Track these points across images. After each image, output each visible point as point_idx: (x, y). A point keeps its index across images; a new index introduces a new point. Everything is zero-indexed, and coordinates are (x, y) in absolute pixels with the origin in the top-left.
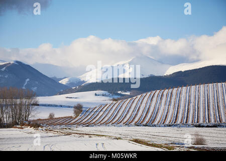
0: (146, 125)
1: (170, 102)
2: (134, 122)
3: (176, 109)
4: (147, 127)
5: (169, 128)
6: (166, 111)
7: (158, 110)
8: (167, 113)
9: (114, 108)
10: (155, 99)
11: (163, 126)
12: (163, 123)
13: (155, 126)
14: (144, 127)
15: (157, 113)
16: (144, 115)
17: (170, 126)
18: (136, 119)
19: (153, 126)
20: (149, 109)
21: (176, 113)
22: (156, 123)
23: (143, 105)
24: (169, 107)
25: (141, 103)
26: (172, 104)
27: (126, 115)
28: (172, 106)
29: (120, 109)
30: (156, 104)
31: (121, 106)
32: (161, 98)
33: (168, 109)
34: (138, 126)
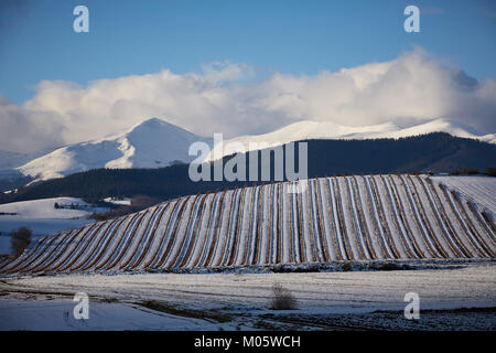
0: (168, 271)
1: (219, 219)
2: (143, 265)
3: (232, 236)
4: (171, 275)
5: (218, 275)
6: (211, 240)
7: (194, 237)
8: (214, 243)
9: (100, 235)
10: (186, 214)
11: (204, 273)
12: (206, 265)
13: (188, 271)
14: (164, 275)
15: (192, 243)
16: (165, 249)
17: (219, 271)
18: (148, 258)
19: (183, 272)
20: (174, 235)
21: (231, 243)
22: (189, 265)
23: (162, 227)
24: (216, 232)
25: (158, 223)
26: (224, 224)
27: (126, 249)
28: (222, 230)
29: (113, 236)
30: (189, 224)
31: (115, 232)
32: (200, 213)
33: (215, 236)
34: (153, 272)
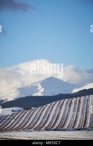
0: (56, 130)
1: (78, 108)
2: (44, 128)
4: (57, 132)
5: (79, 131)
6: (75, 117)
7: (67, 116)
8: (76, 118)
9: (25, 116)
10: (64, 107)
11: (72, 130)
12: (73, 127)
13: (65, 130)
14: (54, 132)
15: (66, 119)
16: (54, 121)
17: (79, 130)
18: (47, 125)
19: (62, 130)
20: (58, 115)
22: (65, 127)
23: (53, 112)
24: (77, 114)
25: (51, 111)
26: (81, 110)
27: (37, 122)
28: (80, 113)
29: (31, 116)
30: (65, 110)
31: (32, 114)
32: (70, 106)
33: (77, 116)
34: (49, 130)
